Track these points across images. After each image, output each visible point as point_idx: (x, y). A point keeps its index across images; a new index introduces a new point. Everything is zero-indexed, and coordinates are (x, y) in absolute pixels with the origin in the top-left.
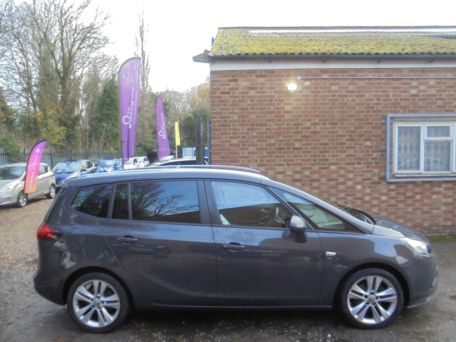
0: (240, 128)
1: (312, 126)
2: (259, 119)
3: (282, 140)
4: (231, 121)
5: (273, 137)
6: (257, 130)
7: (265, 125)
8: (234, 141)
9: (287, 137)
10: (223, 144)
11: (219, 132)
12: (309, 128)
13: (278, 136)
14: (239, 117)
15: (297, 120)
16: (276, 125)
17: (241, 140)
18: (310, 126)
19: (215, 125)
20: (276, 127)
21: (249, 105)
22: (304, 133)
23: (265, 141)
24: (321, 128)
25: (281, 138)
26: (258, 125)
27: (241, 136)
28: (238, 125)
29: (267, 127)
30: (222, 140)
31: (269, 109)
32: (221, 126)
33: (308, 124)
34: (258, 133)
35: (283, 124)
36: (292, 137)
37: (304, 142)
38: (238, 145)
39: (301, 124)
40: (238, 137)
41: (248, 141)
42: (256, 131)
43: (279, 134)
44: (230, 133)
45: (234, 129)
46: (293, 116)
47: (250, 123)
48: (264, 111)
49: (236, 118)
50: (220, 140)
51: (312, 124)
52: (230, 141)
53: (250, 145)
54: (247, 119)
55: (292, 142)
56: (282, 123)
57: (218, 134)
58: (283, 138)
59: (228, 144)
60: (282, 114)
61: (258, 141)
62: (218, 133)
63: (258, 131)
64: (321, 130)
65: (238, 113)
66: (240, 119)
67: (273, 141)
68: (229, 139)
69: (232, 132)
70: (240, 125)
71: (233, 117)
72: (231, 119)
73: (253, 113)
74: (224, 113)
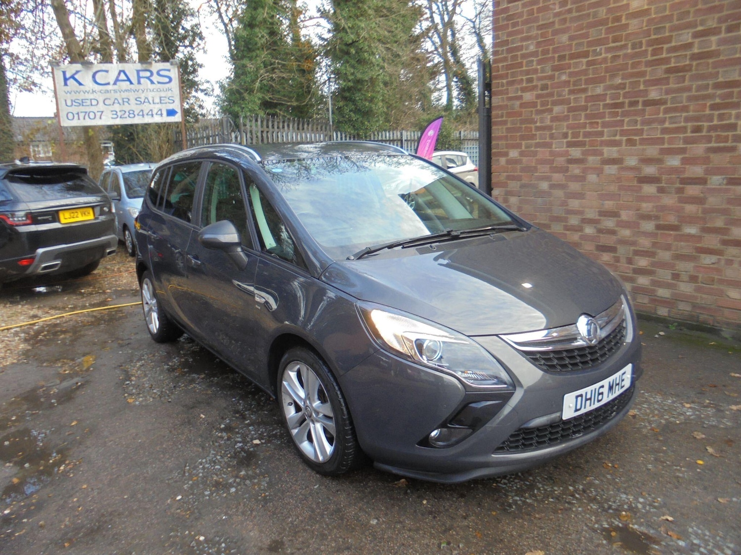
0: (539, 67)
1: (697, 41)
2: (574, 43)
3: (621, 84)
4: (524, 56)
5: (601, 80)
6: (569, 68)
7: (586, 54)
8: (528, 97)
9: (632, 75)
10: (510, 103)
11: (504, 81)
12: (689, 46)
13: (613, 76)
14: (538, 44)
15: (658, 30)
16: (608, 50)
17: (540, 92)
18: (690, 41)
19: (498, 67)
20: (609, 55)
21: (557, 15)
22: (673, 60)
23: (585, 90)
24: (722, 42)
25: (618, 81)
26: (572, 56)
27: (540, 83)
28: (535, 63)
29: (590, 59)
30: (510, 95)
31: (595, 15)
32: (509, 67)
33: (686, 36)
34: (571, 74)
35: (624, 47)
36: (642, 74)
37: (672, 85)
38: (533, 104)
39: (668, 40)
40: (534, 88)
41: (551, 95)
42: (568, 71)
43: (613, 72)
44: (522, 80)
45: (528, 72)
46: (650, 22)
47: (556, 55)
48: (585, 22)
49: (532, 48)
50: (505, 96)
51: (696, 35)
52: (521, 97)
53: (555, 103)
54: (551, 47)
55: (642, 87)
56: (623, 43)
57: (503, 86)
58: (623, 79)
59: (518, 103)
60: (624, 22)
61: (571, 92)
62: (502, 83)
63: (572, 70)
64: (722, 48)
65: (536, 37)
66: (540, 49)
67: (599, 90)
68: (519, 93)
69: (524, 78)
70: (540, 62)
71: (527, 47)
72: (524, 51)
73: (563, 31)
74: (513, 42)
